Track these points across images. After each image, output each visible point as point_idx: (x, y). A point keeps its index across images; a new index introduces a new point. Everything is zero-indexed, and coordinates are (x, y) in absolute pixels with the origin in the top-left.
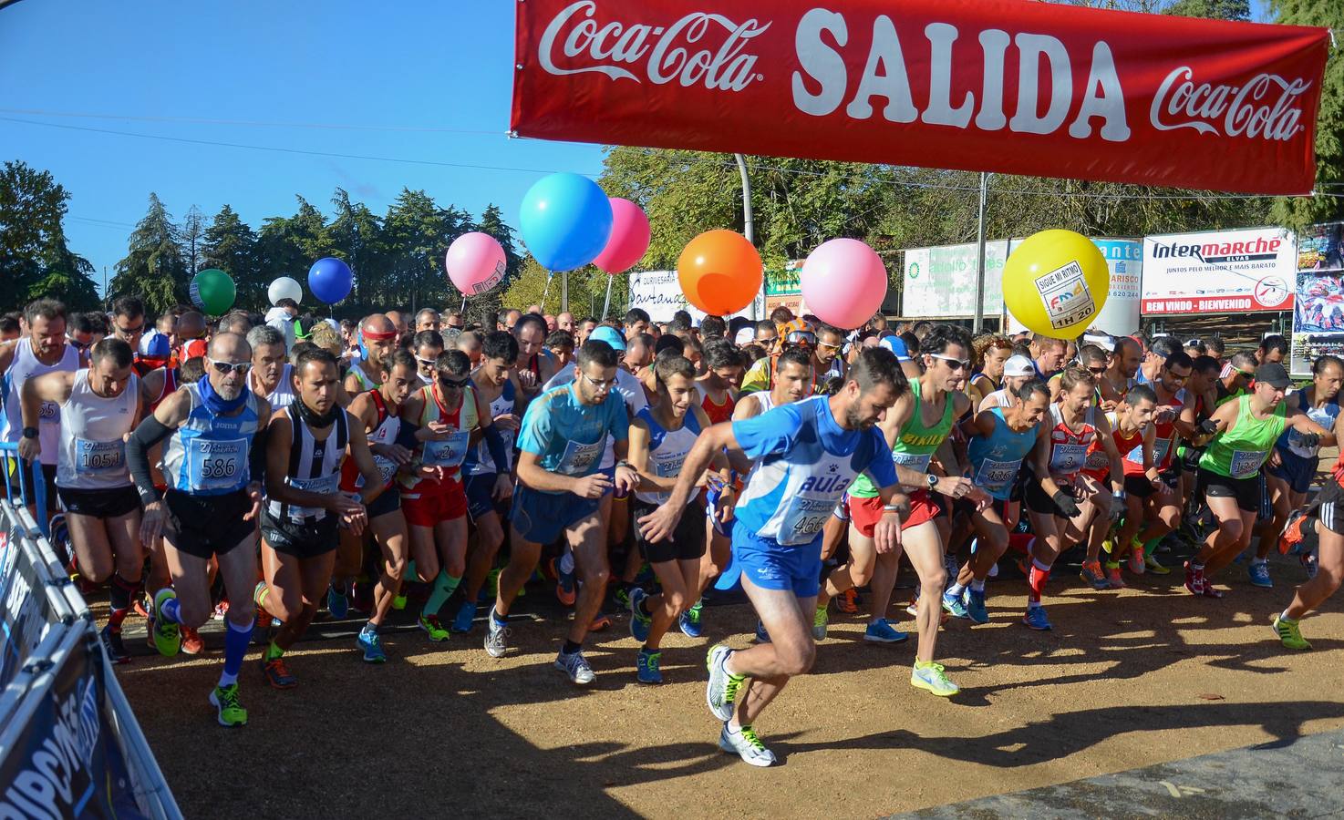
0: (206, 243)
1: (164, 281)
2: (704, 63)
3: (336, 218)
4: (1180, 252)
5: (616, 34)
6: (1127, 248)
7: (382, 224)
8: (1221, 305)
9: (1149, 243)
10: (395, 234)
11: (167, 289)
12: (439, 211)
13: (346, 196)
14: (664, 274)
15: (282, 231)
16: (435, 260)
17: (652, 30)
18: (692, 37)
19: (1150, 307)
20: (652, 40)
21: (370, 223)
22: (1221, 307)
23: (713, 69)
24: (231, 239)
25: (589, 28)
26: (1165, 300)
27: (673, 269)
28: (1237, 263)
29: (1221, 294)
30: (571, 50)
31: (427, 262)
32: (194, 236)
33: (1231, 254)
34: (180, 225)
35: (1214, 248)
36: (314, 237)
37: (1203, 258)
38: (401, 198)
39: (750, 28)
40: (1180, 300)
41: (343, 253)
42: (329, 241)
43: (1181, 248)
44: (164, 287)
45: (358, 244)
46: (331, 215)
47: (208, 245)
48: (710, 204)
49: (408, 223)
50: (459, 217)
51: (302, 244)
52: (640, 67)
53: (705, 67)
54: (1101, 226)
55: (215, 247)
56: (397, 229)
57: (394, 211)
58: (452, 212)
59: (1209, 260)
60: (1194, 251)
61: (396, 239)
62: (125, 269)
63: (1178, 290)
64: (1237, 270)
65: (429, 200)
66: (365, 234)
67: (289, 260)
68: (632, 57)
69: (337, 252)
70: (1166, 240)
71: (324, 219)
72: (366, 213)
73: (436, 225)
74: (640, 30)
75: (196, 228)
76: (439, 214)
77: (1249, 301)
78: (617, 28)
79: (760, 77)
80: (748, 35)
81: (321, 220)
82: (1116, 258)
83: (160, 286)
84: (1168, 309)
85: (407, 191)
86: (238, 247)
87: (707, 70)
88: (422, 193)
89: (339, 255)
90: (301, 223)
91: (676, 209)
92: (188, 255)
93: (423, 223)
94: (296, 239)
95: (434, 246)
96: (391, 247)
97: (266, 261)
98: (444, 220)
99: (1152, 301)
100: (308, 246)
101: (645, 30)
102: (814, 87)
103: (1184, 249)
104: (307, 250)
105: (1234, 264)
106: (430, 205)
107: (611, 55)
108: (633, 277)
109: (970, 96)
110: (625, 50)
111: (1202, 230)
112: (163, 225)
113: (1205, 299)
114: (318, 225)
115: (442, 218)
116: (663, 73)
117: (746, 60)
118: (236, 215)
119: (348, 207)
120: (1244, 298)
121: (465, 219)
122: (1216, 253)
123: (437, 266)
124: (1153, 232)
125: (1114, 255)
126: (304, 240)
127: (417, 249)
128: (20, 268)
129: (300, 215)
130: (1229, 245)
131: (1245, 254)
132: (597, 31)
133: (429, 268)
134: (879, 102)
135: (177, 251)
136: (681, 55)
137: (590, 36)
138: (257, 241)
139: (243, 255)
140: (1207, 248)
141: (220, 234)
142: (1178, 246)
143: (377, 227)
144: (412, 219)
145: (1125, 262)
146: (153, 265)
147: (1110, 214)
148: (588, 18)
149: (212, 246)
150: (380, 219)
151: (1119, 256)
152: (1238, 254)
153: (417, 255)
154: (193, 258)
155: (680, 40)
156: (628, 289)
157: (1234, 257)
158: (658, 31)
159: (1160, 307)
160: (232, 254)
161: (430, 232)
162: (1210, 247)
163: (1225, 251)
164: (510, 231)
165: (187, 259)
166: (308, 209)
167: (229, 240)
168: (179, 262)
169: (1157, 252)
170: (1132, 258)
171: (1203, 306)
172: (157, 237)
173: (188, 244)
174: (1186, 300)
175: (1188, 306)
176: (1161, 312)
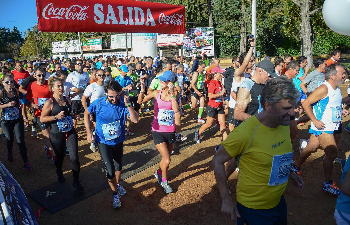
12: (1, 28)
14: (60, 42)
19: (159, 45)
22: (171, 45)
26: (161, 44)
27: (61, 41)
28: (173, 36)
29: (171, 42)
50: (7, 30)
58: (5, 29)
59: (168, 36)
60: (166, 34)
63: (163, 42)
64: (173, 38)
76: (2, 29)
77: (176, 43)
82: (152, 36)
98: (3, 31)
99: (159, 44)
108: (53, 43)
113: (168, 43)
120: (175, 43)
123: (3, 42)
142: (163, 33)
145: (154, 37)
156: (52, 45)
159: (160, 45)
163: (171, 34)
164: (20, 33)
169: (159, 34)
170: (155, 36)
171: (168, 45)
174: (165, 43)
175: (165, 45)
176: (161, 46)
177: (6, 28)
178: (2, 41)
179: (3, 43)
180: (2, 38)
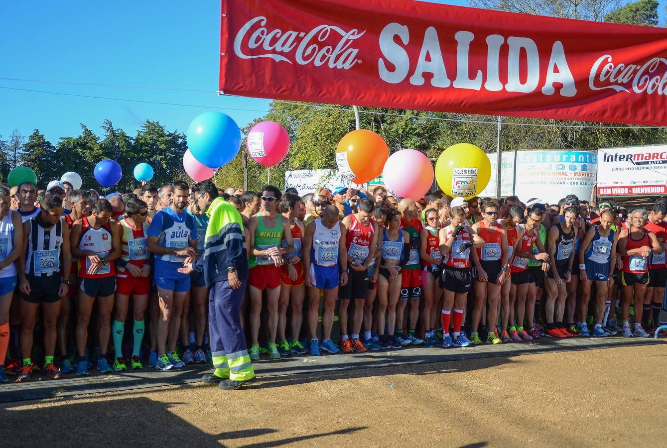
0: (23, 153)
2: (328, 54)
3: (105, 138)
4: (620, 159)
5: (278, 36)
6: (588, 156)
7: (133, 142)
8: (647, 190)
9: (601, 153)
10: (141, 147)
12: (168, 134)
13: (111, 124)
14: (306, 171)
15: (71, 146)
16: (165, 163)
17: (299, 34)
18: (321, 39)
19: (602, 192)
20: (298, 40)
21: (126, 141)
22: (646, 192)
23: (333, 57)
24: (39, 150)
25: (262, 33)
26: (611, 188)
27: (312, 169)
28: (656, 165)
29: (646, 184)
30: (252, 45)
31: (160, 165)
32: (15, 148)
33: (651, 160)
34: (7, 142)
35: (641, 156)
36: (91, 149)
37: (634, 162)
38: (145, 126)
39: (353, 34)
40: (621, 187)
41: (110, 159)
42: (101, 152)
43: (621, 156)
45: (118, 154)
46: (102, 136)
47: (25, 154)
48: (334, 130)
49: (149, 141)
50: (180, 138)
51: (84, 153)
52: (291, 55)
53: (328, 56)
54: (571, 143)
55: (29, 155)
56: (142, 144)
57: (142, 134)
58: (176, 134)
60: (628, 158)
61: (141, 151)
63: (619, 181)
64: (656, 170)
65: (162, 128)
66: (123, 147)
67: (75, 163)
68: (287, 49)
69: (106, 158)
70: (611, 151)
71: (98, 138)
72: (124, 135)
73: (166, 143)
74: (291, 34)
75: (17, 143)
76: (168, 136)
77: (663, 188)
78: (279, 33)
79: (360, 62)
80: (352, 38)
81: (96, 139)
82: (581, 162)
84: (614, 193)
85: (148, 122)
86: (43, 155)
87: (330, 57)
88: (158, 123)
90: (83, 140)
91: (314, 132)
92: (11, 160)
93: (158, 141)
94: (80, 150)
95: (165, 155)
97: (61, 163)
98: (171, 139)
99: (603, 188)
100: (87, 155)
101: (295, 34)
102: (391, 67)
103: (622, 157)
104: (86, 157)
105: (653, 166)
106: (162, 131)
107: (275, 48)
108: (287, 173)
109: (480, 73)
110: (283, 46)
111: (632, 145)
113: (636, 187)
114: (93, 142)
115: (170, 138)
116: (305, 59)
117: (352, 52)
118: (43, 136)
119: (113, 132)
120: (661, 186)
121: (184, 138)
122: (642, 159)
123: (167, 167)
124: (603, 146)
125: (580, 160)
126: (85, 151)
127: (155, 156)
129: (83, 136)
130: (650, 154)
131: (660, 160)
132: (267, 34)
133: (162, 168)
134: (428, 76)
135: (5, 157)
136: (314, 49)
137: (263, 37)
138: (55, 151)
139: (47, 160)
140: (637, 156)
141: (32, 147)
142: (619, 155)
143: (130, 143)
144: (152, 139)
145: (587, 164)
147: (576, 136)
148: (262, 27)
149: (27, 154)
150: (132, 139)
151: (583, 161)
152: (655, 159)
153: (154, 161)
154: (15, 161)
155: (314, 40)
156: (284, 181)
157: (653, 162)
158: (302, 34)
159: (609, 191)
160: (40, 160)
161: (162, 147)
162: (639, 155)
163: (648, 158)
165: (11, 163)
166: (88, 132)
167: (38, 150)
168: (6, 164)
169: (606, 158)
170: (591, 162)
171: (635, 191)
173: (12, 153)
174: (624, 187)
175: (626, 191)
176: (608, 195)
177: (180, 132)
178: (164, 166)
179: (166, 170)
180: (166, 157)
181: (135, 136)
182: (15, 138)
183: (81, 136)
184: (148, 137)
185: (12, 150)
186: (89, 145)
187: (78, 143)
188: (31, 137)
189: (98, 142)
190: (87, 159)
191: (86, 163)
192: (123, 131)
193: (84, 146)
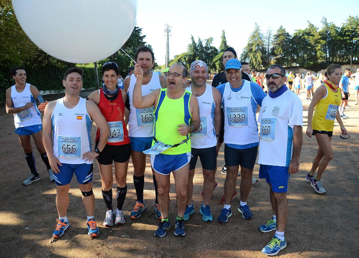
0: (273, 40)
1: (258, 54)
3: (322, 28)
7: (340, 30)
10: (345, 33)
11: (259, 57)
13: (326, 20)
15: (301, 35)
21: (335, 30)
32: (269, 37)
34: (264, 34)
36: (313, 36)
38: (348, 19)
41: (325, 41)
42: (319, 37)
44: (258, 56)
45: (330, 39)
49: (350, 29)
51: (308, 38)
56: (346, 31)
57: (345, 25)
61: (345, 35)
62: (245, 51)
66: (333, 34)
69: (322, 41)
71: (317, 29)
72: (334, 26)
75: (270, 35)
83: (256, 56)
85: (350, 17)
86: (285, 41)
88: (357, 16)
89: (323, 42)
90: (309, 31)
93: (357, 29)
94: (306, 37)
96: (343, 39)
100: (311, 40)
112: (258, 34)
114: (315, 31)
118: (284, 29)
119: (327, 24)
126: (309, 37)
128: (212, 52)
129: (308, 28)
135: (263, 43)
138: (292, 38)
139: (286, 44)
141: (278, 36)
143: (337, 31)
144: (352, 28)
146: (254, 48)
149: (275, 41)
150: (339, 28)
154: (269, 45)
160: (282, 43)
165: (267, 46)
166: (312, 26)
167: (282, 38)
168: (264, 47)
172: (257, 39)
173: (267, 41)
181: (341, 26)
182: (269, 31)
183: (307, 28)
184: (350, 27)
185: (267, 39)
186: (312, 33)
187: (305, 32)
188: (279, 31)
189: (317, 31)
190: (310, 42)
191: (310, 45)
192: (333, 24)
193: (309, 34)
